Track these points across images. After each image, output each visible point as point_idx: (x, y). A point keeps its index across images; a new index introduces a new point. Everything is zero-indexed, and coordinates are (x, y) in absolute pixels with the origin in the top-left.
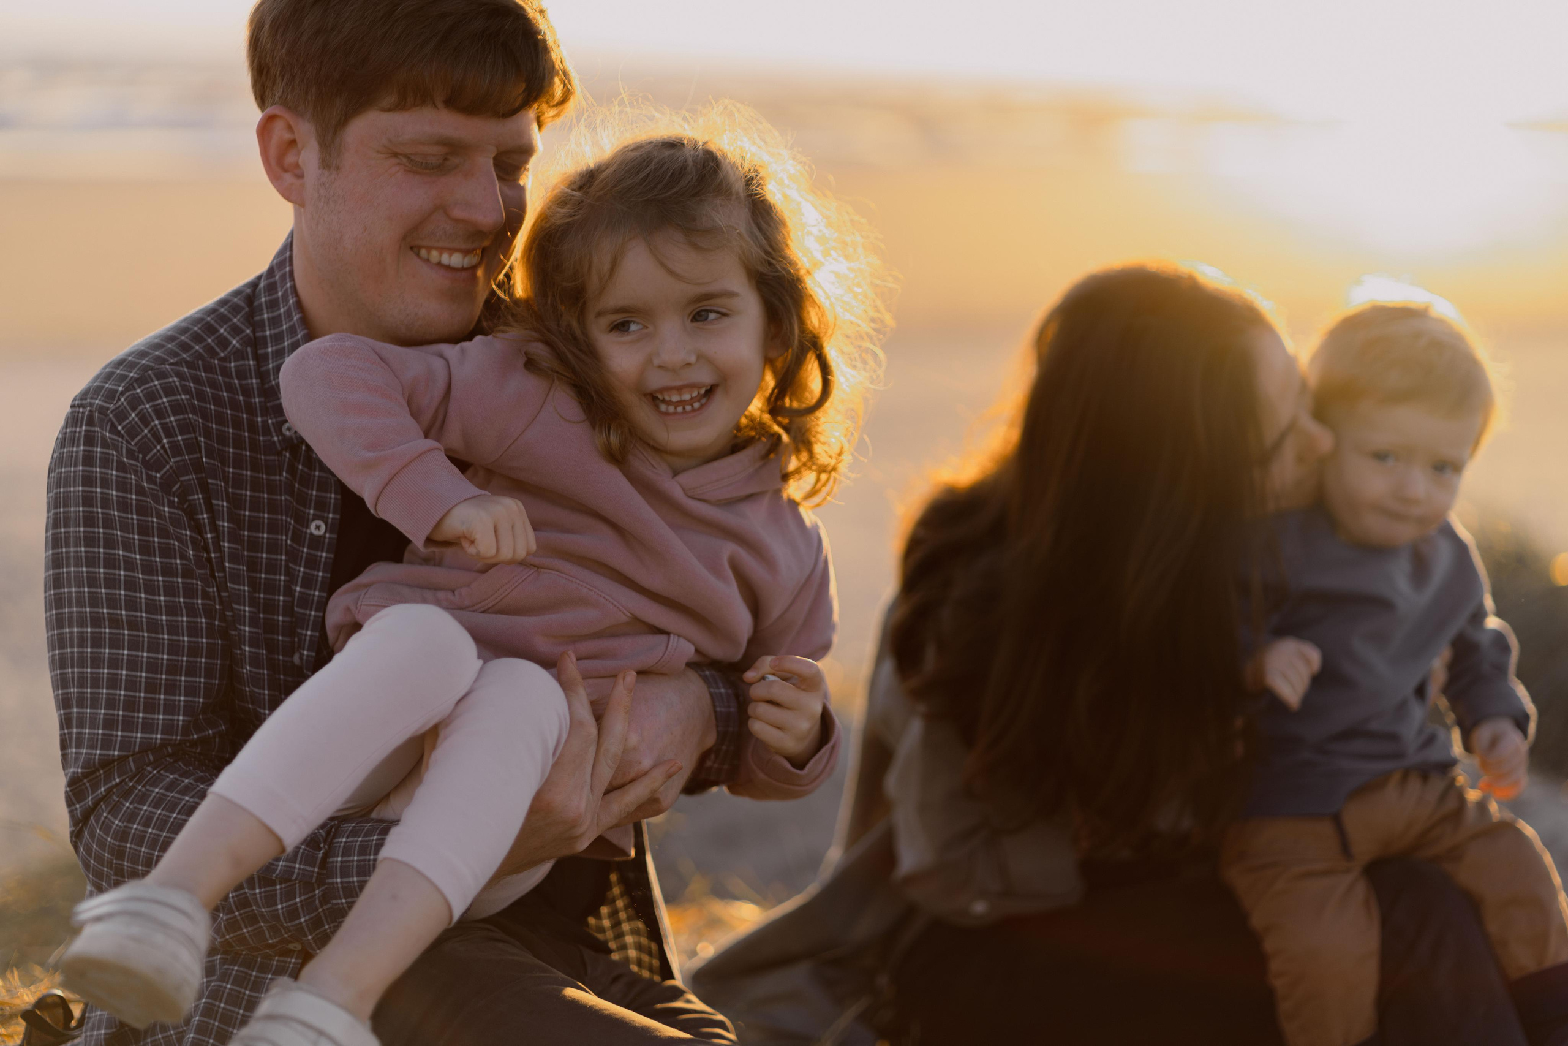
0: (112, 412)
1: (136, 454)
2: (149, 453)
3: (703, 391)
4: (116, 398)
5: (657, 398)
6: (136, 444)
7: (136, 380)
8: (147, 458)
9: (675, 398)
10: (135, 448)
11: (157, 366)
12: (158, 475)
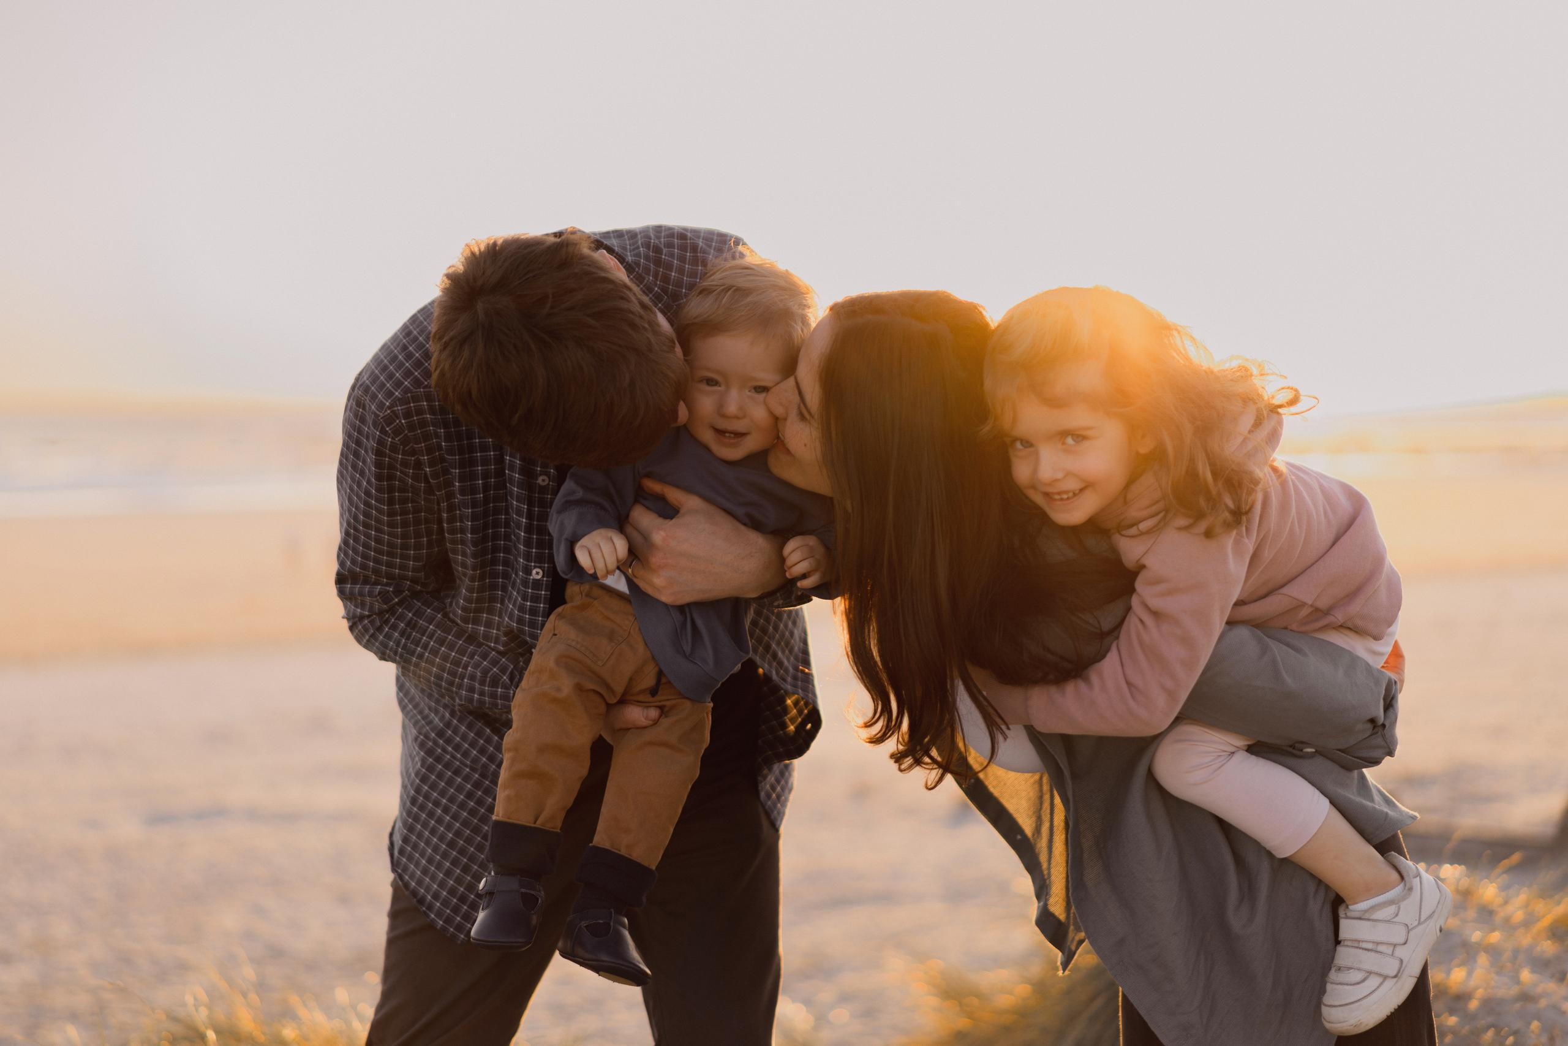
0: (381, 418)
1: (398, 446)
2: (408, 445)
4: (384, 410)
6: (399, 440)
7: (399, 399)
8: (406, 449)
10: (398, 443)
11: (414, 390)
12: (413, 458)
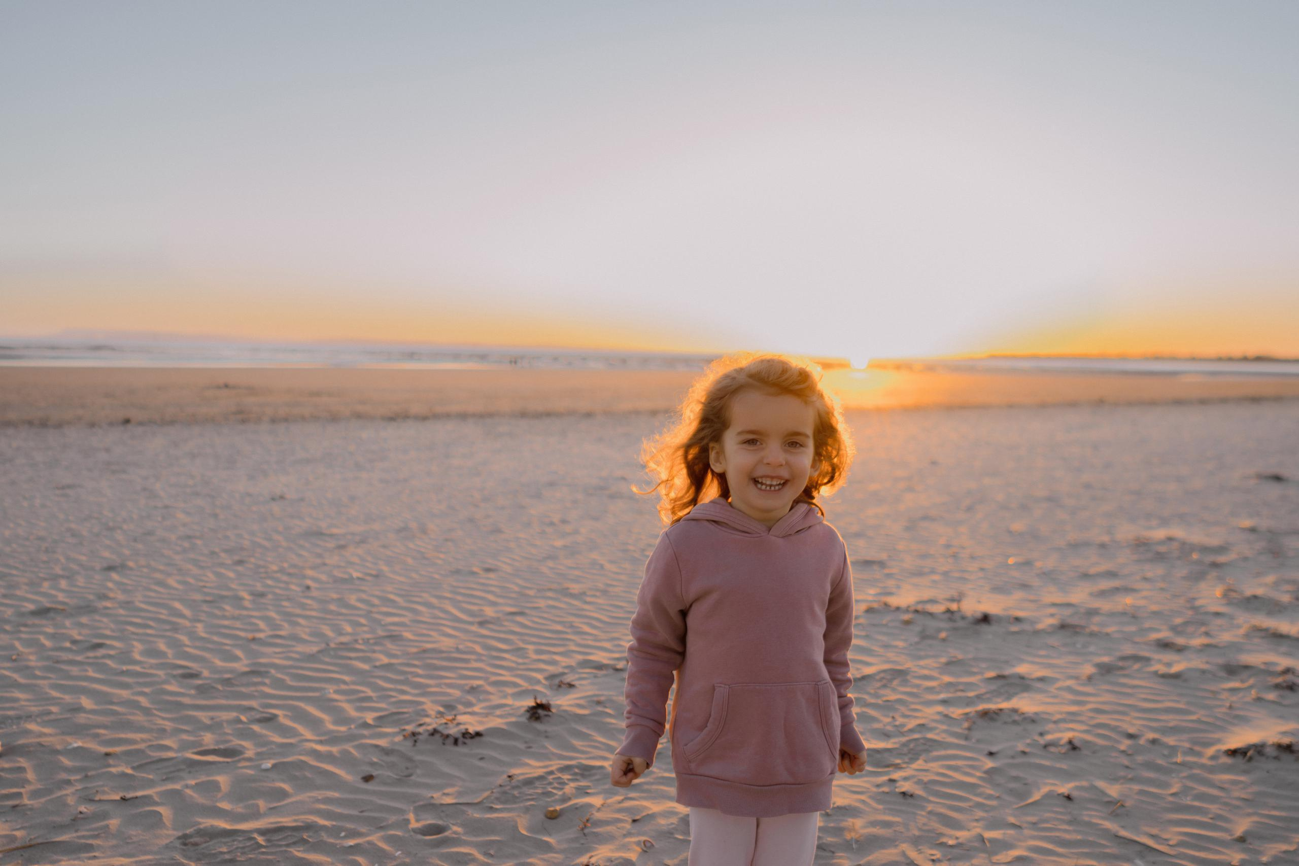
3: (782, 482)
5: (758, 481)
9: (768, 482)
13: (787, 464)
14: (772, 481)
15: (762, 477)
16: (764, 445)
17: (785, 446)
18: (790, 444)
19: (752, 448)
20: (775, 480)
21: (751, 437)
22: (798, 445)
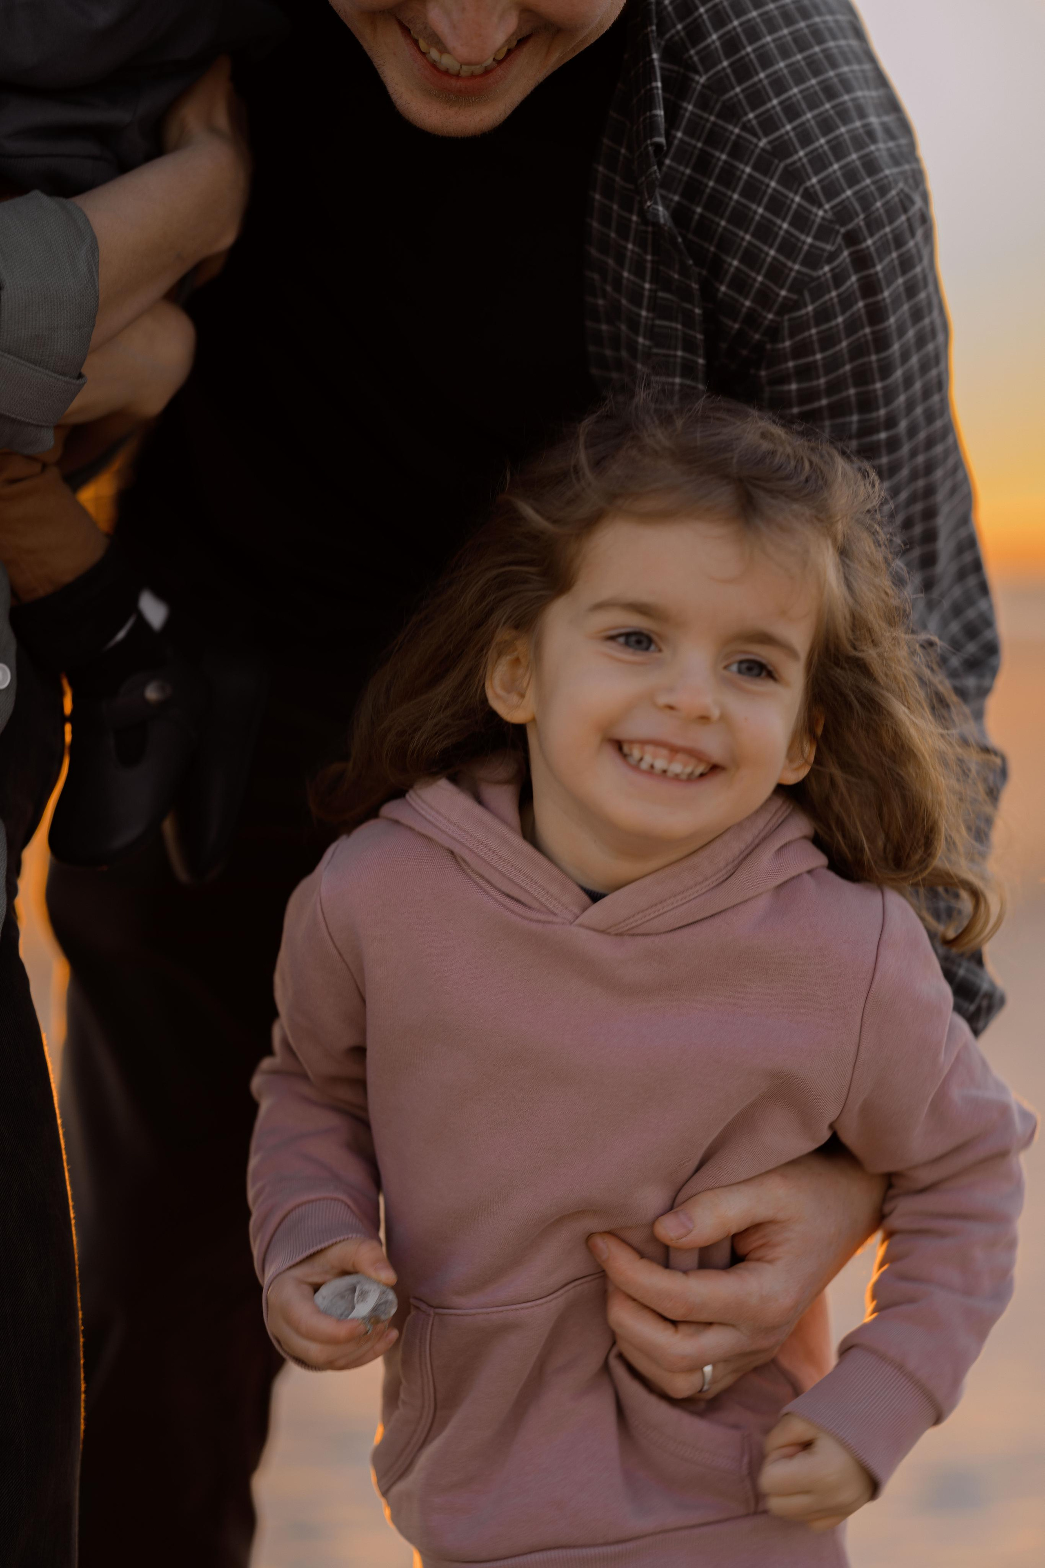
13: (724, 718)
14: (671, 761)
15: (644, 742)
16: (667, 653)
17: (726, 667)
18: (744, 666)
19: (628, 655)
20: (680, 757)
21: (635, 622)
22: (764, 674)
